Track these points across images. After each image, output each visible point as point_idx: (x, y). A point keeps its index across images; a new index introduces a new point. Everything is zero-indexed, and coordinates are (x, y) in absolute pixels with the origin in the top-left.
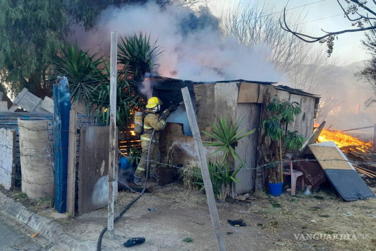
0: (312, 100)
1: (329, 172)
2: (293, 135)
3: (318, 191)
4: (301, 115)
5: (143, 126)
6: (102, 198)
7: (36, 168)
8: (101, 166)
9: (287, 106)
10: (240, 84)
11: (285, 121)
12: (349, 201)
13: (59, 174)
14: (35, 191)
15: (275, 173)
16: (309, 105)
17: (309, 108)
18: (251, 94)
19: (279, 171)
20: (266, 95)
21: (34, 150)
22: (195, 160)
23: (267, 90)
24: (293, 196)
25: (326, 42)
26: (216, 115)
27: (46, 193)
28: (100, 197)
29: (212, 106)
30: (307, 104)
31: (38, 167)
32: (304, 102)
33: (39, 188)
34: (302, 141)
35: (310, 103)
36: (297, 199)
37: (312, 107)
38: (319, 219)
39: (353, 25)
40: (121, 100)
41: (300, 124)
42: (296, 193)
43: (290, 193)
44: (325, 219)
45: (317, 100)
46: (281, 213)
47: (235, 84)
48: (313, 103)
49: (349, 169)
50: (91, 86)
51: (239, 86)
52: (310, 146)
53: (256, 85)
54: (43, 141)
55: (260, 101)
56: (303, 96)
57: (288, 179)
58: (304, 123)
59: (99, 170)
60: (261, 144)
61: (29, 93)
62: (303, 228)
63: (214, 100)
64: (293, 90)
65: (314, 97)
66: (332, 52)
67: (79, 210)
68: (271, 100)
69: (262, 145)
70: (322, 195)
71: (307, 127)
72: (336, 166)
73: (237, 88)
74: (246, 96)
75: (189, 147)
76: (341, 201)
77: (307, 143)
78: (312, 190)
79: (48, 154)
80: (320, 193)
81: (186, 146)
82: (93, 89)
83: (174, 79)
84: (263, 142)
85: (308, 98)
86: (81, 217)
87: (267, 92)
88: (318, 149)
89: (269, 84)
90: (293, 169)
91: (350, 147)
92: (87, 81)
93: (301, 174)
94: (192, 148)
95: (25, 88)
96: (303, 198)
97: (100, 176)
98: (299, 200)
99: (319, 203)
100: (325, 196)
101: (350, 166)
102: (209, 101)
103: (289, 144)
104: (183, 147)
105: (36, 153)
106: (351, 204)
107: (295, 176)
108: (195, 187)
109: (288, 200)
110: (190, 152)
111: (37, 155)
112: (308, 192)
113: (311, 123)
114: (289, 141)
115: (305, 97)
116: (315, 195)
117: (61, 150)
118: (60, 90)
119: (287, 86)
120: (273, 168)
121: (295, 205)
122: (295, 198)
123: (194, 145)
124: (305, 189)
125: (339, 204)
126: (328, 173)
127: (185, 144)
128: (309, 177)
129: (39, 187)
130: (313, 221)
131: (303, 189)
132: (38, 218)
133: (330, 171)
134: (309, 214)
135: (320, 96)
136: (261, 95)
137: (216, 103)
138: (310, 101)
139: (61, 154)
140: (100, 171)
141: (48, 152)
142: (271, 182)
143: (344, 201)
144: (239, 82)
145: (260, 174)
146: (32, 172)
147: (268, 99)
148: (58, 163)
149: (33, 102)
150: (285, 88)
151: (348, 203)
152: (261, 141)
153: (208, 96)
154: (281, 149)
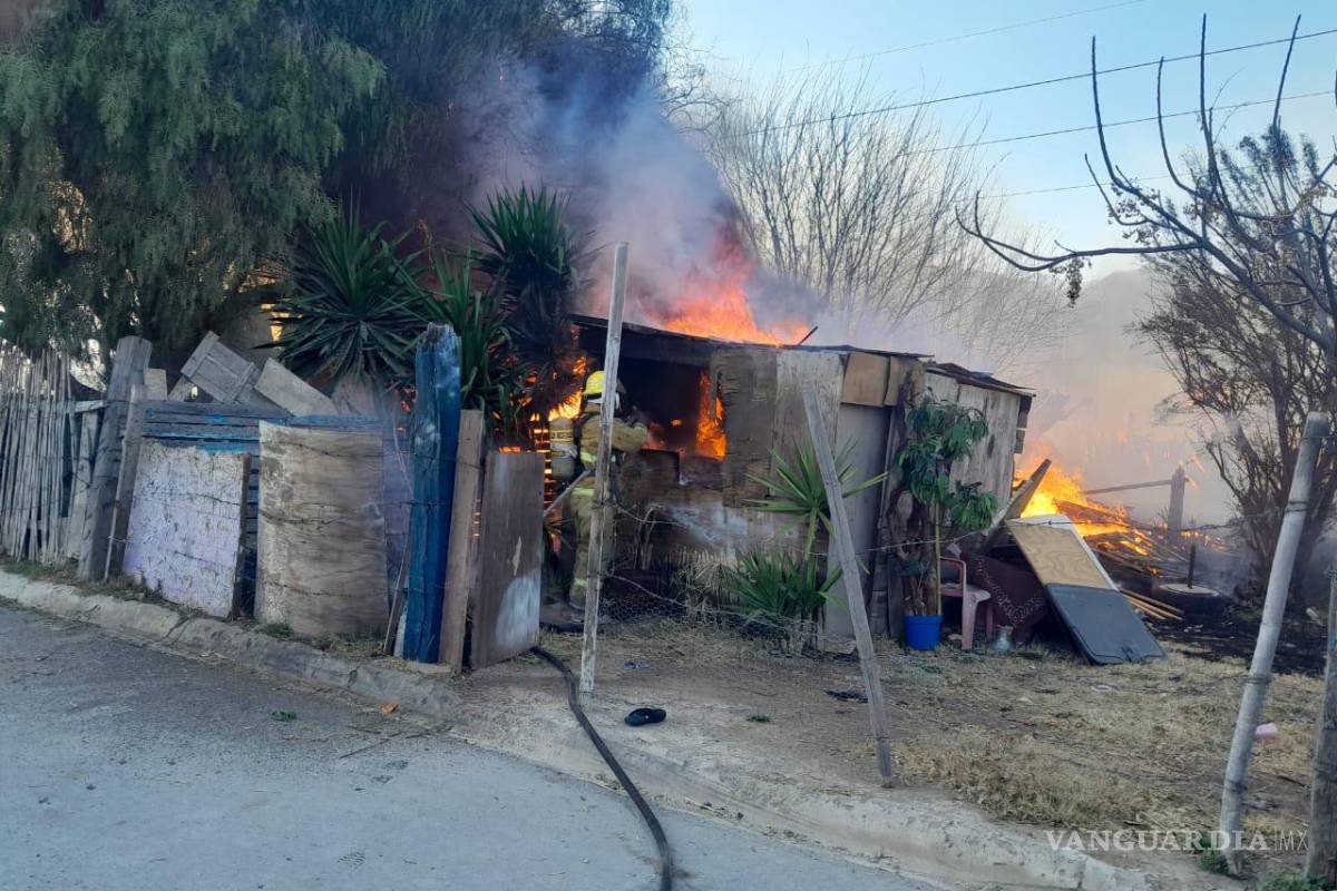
0: (1013, 400)
1: (1057, 591)
2: (968, 493)
3: (1028, 642)
4: (985, 441)
5: (579, 455)
6: (513, 632)
7: (334, 555)
8: (513, 554)
9: (957, 417)
10: (849, 356)
11: (950, 454)
12: (1103, 665)
13: (425, 566)
14: (322, 616)
15: (921, 591)
16: (1006, 416)
17: (1004, 421)
18: (871, 383)
19: (933, 584)
20: (907, 389)
21: (333, 508)
22: (712, 551)
23: (909, 375)
24: (967, 651)
25: (1065, 273)
26: (781, 433)
27: (358, 621)
28: (510, 631)
29: (770, 406)
30: (1001, 412)
31: (340, 551)
32: (992, 407)
33: (337, 608)
34: (993, 507)
35: (1006, 409)
36: (977, 657)
37: (1013, 420)
38: (1036, 696)
39: (1126, 236)
40: (488, 378)
41: (979, 467)
42: (975, 645)
43: (958, 644)
44: (1048, 696)
45: (1025, 402)
46: (946, 683)
47: (835, 357)
48: (1014, 408)
49: (1104, 587)
50: (396, 333)
51: (845, 362)
52: (1009, 523)
53: (885, 359)
54: (366, 484)
55: (891, 400)
56: (990, 392)
57: (953, 607)
58: (991, 461)
59: (511, 559)
60: (887, 515)
61: (221, 346)
62: (1004, 710)
63: (775, 394)
64: (968, 373)
65: (1018, 394)
66: (1078, 296)
67: (473, 657)
68: (918, 402)
69: (891, 516)
70: (1039, 651)
71: (997, 475)
72: (1072, 579)
73: (841, 369)
74: (860, 387)
75: (695, 518)
76: (1085, 664)
77: (1002, 514)
78: (1013, 639)
79: (378, 517)
80: (1033, 646)
81: (687, 512)
82: (401, 345)
83: (659, 331)
84: (892, 509)
85: (1003, 396)
86: (476, 674)
87: (908, 381)
88: (1029, 531)
89: (915, 357)
90: (968, 583)
91: (1104, 537)
92: (383, 318)
93: (984, 596)
94: (706, 519)
95: (211, 333)
96: (993, 656)
97: (512, 578)
98: (982, 661)
99: (1034, 667)
100: (1046, 653)
101: (1107, 582)
102: (760, 395)
103: (959, 516)
104: (676, 516)
105: (340, 515)
106: (1109, 669)
107: (972, 599)
108: (719, 622)
109: (955, 659)
110: (701, 533)
111: (343, 521)
112: (1003, 642)
113: (1008, 465)
114: (961, 508)
115: (998, 393)
116: (1022, 650)
117: (437, 508)
118: (441, 360)
119: (956, 363)
120: (918, 577)
121: (974, 670)
122: (972, 655)
123: (710, 511)
124: (996, 635)
125: (1080, 669)
126: (1054, 594)
127: (683, 508)
128: (1007, 604)
129: (338, 605)
130: (1023, 699)
131: (989, 636)
132: (378, 673)
133: (1059, 588)
134: (1011, 687)
135: (1032, 392)
136: (893, 385)
137: (779, 401)
138: (1008, 403)
139: (436, 517)
140: (512, 565)
141: (378, 513)
142: (911, 613)
143: (1093, 663)
144: (844, 353)
145: (882, 594)
146: (317, 565)
147: (909, 398)
148: (424, 538)
149: (233, 375)
150: (952, 371)
151: (1101, 669)
152: (887, 505)
153: (759, 383)
154: (937, 529)
